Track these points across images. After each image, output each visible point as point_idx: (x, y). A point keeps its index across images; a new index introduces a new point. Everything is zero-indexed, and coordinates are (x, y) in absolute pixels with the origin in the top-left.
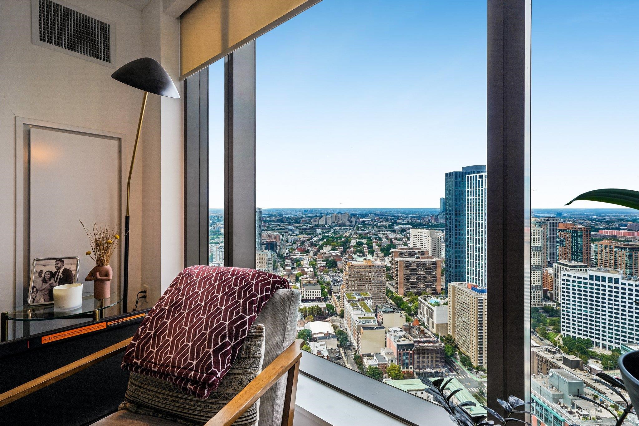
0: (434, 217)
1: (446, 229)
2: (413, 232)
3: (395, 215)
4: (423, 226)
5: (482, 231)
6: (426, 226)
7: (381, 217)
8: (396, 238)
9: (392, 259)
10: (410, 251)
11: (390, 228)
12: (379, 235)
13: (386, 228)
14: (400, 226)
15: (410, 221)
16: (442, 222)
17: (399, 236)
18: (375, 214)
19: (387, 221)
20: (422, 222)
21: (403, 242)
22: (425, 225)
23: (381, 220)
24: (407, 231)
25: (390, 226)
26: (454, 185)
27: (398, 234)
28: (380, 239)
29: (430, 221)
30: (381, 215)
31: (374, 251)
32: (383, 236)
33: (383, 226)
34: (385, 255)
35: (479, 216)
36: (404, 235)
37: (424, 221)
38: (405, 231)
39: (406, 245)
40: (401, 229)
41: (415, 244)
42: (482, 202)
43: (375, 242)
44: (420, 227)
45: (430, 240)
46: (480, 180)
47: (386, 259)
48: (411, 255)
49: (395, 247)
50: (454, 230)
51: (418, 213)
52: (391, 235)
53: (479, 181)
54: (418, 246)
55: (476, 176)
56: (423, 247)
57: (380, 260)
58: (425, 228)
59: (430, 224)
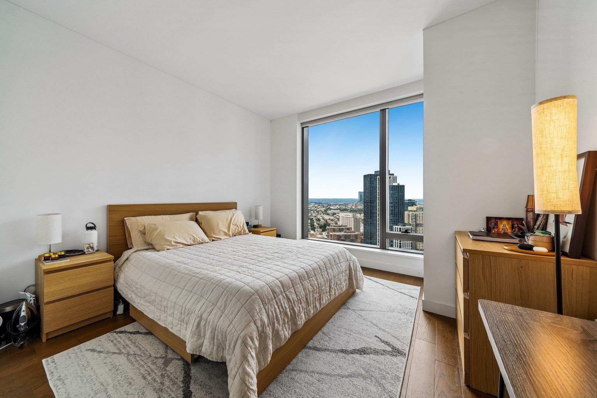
0: (354, 205)
1: (364, 213)
2: (342, 215)
3: (329, 203)
4: (347, 210)
6: (349, 211)
7: (319, 204)
8: (329, 219)
9: (328, 233)
10: (340, 227)
11: (326, 212)
12: (319, 217)
13: (323, 212)
14: (332, 211)
15: (339, 207)
16: (359, 208)
17: (332, 218)
18: (315, 203)
19: (323, 207)
20: (346, 208)
21: (335, 222)
22: (349, 210)
23: (319, 207)
24: (337, 214)
25: (325, 211)
26: (369, 183)
27: (331, 216)
28: (319, 220)
29: (352, 207)
30: (319, 203)
31: (315, 228)
32: (321, 218)
33: (321, 211)
34: (323, 231)
36: (335, 217)
37: (348, 207)
38: (336, 214)
39: (337, 224)
40: (333, 213)
41: (343, 223)
43: (316, 222)
44: (345, 211)
45: (353, 220)
47: (324, 233)
48: (341, 230)
49: (329, 225)
50: (369, 213)
51: (344, 202)
52: (327, 217)
54: (345, 224)
56: (349, 225)
57: (320, 234)
58: (349, 212)
59: (352, 209)
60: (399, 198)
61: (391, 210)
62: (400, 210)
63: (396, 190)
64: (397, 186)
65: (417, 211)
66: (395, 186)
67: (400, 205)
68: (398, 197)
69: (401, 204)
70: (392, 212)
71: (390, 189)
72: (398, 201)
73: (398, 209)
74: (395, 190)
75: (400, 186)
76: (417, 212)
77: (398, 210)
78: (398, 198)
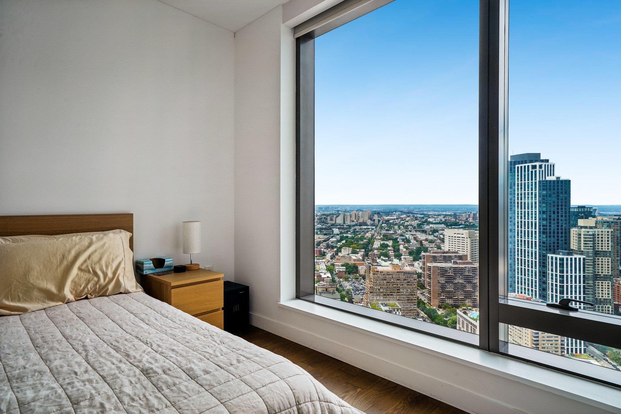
0: (472, 215)
2: (448, 232)
3: (425, 213)
4: (459, 225)
5: (536, 232)
6: (463, 226)
7: (408, 215)
8: (426, 240)
9: (424, 264)
10: (445, 255)
11: (419, 228)
12: (407, 236)
13: (414, 228)
14: (431, 225)
15: (443, 220)
17: (431, 237)
18: (401, 212)
19: (416, 220)
20: (457, 221)
21: (436, 245)
22: (461, 224)
23: (408, 219)
24: (440, 232)
25: (419, 225)
27: (429, 235)
28: (408, 241)
29: (467, 219)
30: (408, 213)
31: (401, 255)
32: (411, 237)
33: (411, 225)
34: (415, 260)
35: (532, 214)
36: (437, 237)
37: (461, 220)
38: (438, 232)
39: (439, 248)
40: (432, 229)
41: (451, 246)
42: (536, 197)
43: (402, 244)
44: (455, 227)
45: (469, 242)
46: (534, 170)
47: (416, 264)
48: (447, 259)
49: (426, 250)
51: (453, 210)
52: (421, 236)
53: (532, 172)
54: (455, 249)
55: (528, 166)
56: (461, 250)
57: (409, 265)
58: (462, 228)
59: (468, 223)
60: (560, 204)
61: (543, 226)
62: (562, 226)
63: (554, 189)
64: (554, 181)
65: (596, 227)
66: (550, 181)
67: (562, 216)
68: (558, 202)
69: (564, 215)
70: (544, 229)
71: (542, 188)
72: (558, 209)
73: (558, 223)
74: (550, 189)
75: (562, 181)
76: (596, 230)
77: (558, 226)
78: (556, 204)
